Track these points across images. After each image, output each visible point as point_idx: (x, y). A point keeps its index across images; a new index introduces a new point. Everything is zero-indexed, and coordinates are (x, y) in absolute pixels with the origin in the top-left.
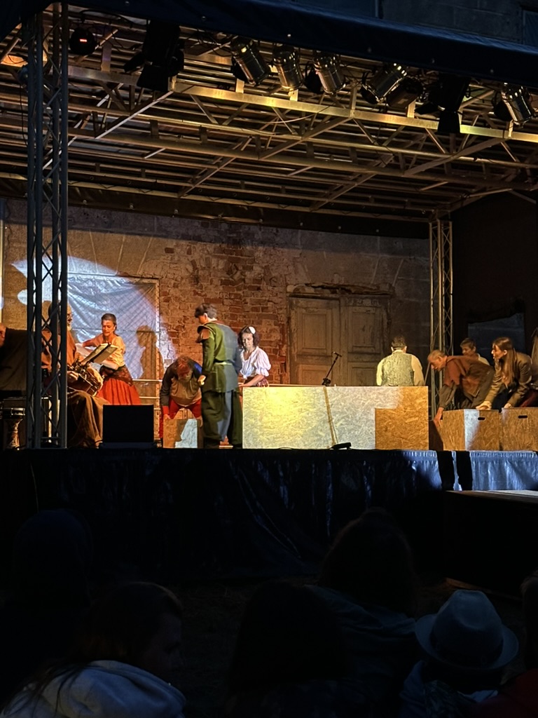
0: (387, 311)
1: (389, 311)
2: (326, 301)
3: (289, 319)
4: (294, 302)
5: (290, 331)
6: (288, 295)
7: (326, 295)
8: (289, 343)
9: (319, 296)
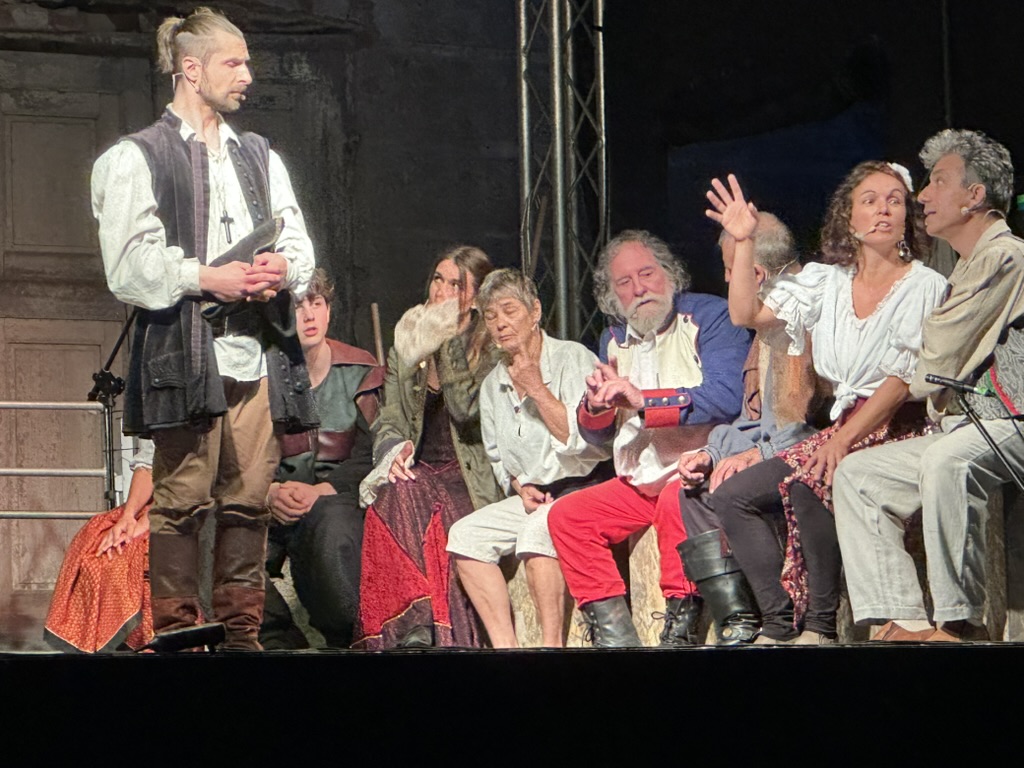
0: (342, 99)
1: (349, 99)
2: (94, 62)
7: (97, 38)
9: (70, 39)
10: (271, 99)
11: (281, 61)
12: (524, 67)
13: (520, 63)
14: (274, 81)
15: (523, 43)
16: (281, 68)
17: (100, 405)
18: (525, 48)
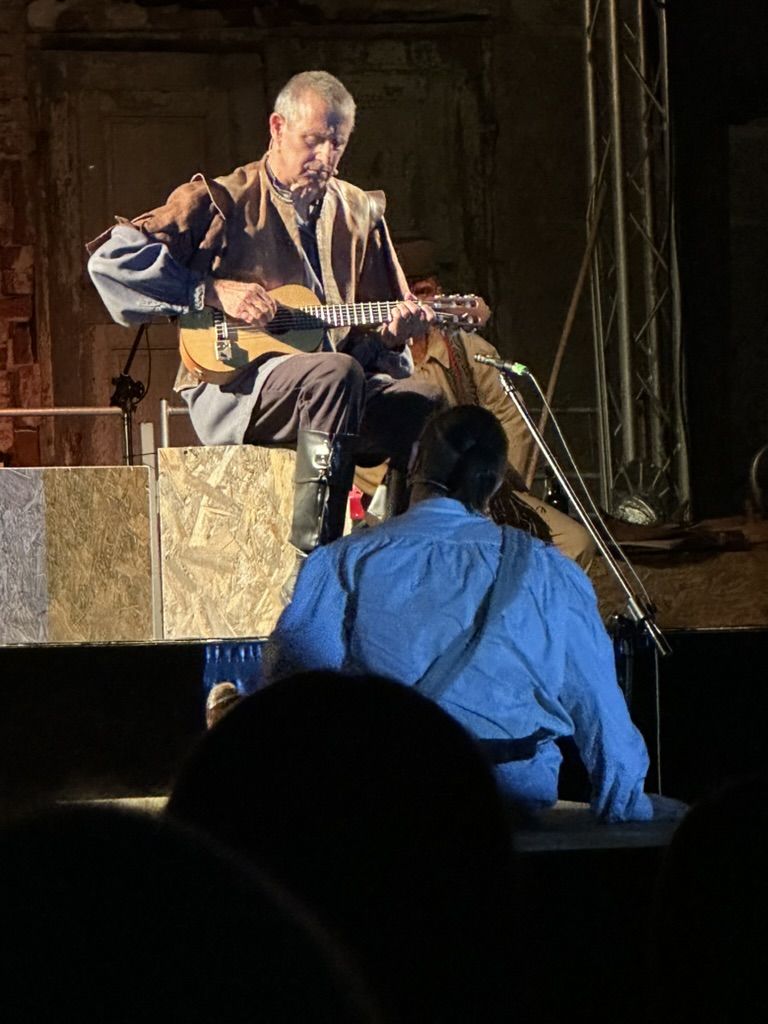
0: (478, 89)
3: (42, 138)
4: (63, 68)
5: (51, 188)
6: (35, 39)
7: (205, 35)
8: (45, 241)
9: (173, 36)
10: (399, 90)
11: (408, 52)
12: (589, 48)
13: (585, 43)
14: (399, 72)
15: (587, 23)
16: (409, 58)
17: (117, 410)
18: (589, 28)
